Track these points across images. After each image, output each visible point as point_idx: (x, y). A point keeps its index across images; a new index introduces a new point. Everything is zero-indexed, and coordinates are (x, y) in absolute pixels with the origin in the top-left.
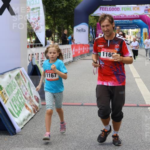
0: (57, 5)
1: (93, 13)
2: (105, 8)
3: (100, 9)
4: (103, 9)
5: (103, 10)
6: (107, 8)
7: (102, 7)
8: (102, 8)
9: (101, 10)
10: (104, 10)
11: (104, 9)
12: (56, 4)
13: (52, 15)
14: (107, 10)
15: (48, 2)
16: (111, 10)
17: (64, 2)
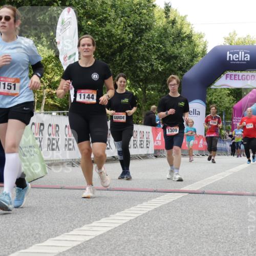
1: (214, 83)
2: (235, 75)
3: (227, 77)
4: (231, 77)
6: (239, 75)
7: (229, 73)
8: (229, 76)
9: (228, 79)
10: (233, 78)
11: (233, 76)
12: (141, 64)
13: (141, 84)
14: (239, 79)
15: (126, 61)
16: (245, 80)
17: (155, 61)
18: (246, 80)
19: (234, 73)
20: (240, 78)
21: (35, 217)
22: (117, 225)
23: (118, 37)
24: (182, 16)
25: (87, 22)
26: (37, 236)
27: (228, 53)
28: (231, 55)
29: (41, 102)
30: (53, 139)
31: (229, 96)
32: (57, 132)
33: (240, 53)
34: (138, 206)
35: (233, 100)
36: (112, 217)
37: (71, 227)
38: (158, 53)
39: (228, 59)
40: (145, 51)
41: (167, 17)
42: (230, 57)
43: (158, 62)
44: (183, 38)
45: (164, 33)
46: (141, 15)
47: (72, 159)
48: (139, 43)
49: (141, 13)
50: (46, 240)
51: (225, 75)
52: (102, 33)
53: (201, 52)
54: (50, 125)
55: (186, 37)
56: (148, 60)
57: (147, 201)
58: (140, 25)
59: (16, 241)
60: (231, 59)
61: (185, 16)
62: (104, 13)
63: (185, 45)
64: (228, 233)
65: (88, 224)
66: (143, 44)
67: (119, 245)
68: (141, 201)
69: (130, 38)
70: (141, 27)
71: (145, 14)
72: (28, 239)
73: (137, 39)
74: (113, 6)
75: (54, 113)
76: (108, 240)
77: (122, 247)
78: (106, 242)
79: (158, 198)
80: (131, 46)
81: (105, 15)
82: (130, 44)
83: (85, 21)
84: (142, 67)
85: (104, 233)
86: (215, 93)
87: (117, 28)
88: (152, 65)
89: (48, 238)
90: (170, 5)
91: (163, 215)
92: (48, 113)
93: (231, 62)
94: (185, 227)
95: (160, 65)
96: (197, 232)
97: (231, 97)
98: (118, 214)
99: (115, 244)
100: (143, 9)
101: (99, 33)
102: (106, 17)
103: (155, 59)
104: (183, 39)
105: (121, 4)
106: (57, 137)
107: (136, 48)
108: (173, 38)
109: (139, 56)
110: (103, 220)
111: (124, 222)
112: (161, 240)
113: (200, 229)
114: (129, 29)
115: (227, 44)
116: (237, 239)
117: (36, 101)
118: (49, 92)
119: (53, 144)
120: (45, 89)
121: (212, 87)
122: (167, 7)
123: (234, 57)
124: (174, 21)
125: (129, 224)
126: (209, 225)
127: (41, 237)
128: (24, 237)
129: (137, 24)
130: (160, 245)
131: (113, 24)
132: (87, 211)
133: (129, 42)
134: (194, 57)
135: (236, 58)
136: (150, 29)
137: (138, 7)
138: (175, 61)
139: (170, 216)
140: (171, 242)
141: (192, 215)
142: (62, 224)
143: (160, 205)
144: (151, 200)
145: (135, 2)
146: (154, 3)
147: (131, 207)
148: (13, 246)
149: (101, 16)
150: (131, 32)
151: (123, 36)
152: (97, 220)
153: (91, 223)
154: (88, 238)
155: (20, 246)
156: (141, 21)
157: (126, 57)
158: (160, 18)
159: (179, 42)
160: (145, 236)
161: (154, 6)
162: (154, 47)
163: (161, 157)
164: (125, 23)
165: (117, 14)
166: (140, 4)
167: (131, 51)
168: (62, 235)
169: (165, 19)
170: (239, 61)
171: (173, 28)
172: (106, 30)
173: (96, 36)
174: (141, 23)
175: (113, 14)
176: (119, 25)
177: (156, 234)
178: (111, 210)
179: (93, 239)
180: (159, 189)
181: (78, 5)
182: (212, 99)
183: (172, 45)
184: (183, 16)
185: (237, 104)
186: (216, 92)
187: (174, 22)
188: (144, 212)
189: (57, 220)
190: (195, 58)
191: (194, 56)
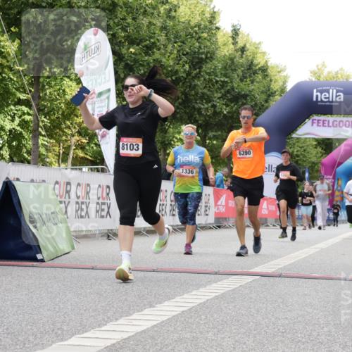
0: (202, 106)
1: (296, 131)
2: (324, 121)
3: (313, 123)
4: (318, 123)
5: (318, 126)
6: (329, 121)
7: (315, 117)
8: (316, 121)
9: (315, 125)
10: (321, 124)
11: (321, 122)
12: (200, 105)
14: (329, 126)
15: (180, 100)
16: (336, 126)
17: (218, 101)
18: (338, 128)
19: (322, 118)
20: (331, 124)
21: (57, 307)
22: (164, 318)
23: (170, 69)
24: (255, 43)
25: (129, 49)
26: (60, 332)
27: (315, 91)
28: (319, 94)
29: (68, 154)
30: (82, 203)
31: (316, 148)
32: (88, 193)
33: (331, 91)
34: (194, 293)
35: (321, 152)
36: (159, 307)
37: (104, 319)
38: (223, 91)
39: (315, 99)
40: (205, 87)
41: (235, 43)
42: (317, 96)
43: (222, 102)
44: (256, 70)
45: (230, 65)
46: (200, 40)
47: (108, 230)
48: (197, 76)
49: (200, 38)
50: (70, 338)
51: (311, 120)
52: (148, 64)
53: (279, 90)
54: (79, 185)
55: (260, 69)
56: (209, 100)
57: (205, 286)
58: (199, 53)
59: (31, 338)
60: (319, 99)
61: (260, 43)
62: (151, 37)
63: (258, 80)
64: (311, 330)
65: (127, 316)
66: (202, 79)
67: (167, 345)
68: (198, 286)
69: (185, 70)
70: (200, 56)
71: (205, 39)
72: (47, 336)
73: (195, 72)
74: (163, 28)
75: (85, 169)
76: (153, 338)
77: (170, 347)
78: (150, 341)
79: (219, 283)
80: (187, 80)
81: (152, 40)
82: (186, 79)
83: (126, 47)
84: (200, 109)
85: (148, 328)
86: (297, 144)
87: (169, 56)
88: (214, 106)
89: (73, 335)
90: (238, 27)
91: (226, 305)
92: (76, 169)
93: (319, 104)
94: (254, 321)
95: (224, 107)
96: (270, 327)
97: (319, 149)
98: (166, 303)
99: (161, 343)
100: (202, 33)
101: (145, 63)
102: (154, 43)
103: (219, 98)
104: (255, 72)
105: (174, 26)
106: (88, 201)
107: (193, 84)
108: (242, 71)
109: (197, 94)
110: (146, 311)
111: (174, 314)
112: (223, 338)
113: (274, 324)
114: (185, 58)
115: (314, 79)
116: (323, 337)
117: (61, 152)
118: (78, 141)
119: (82, 210)
120: (73, 136)
121: (294, 136)
122: (235, 30)
123: (322, 97)
124: (243, 48)
125: (181, 317)
126: (287, 318)
127: (64, 332)
128: (41, 333)
129: (195, 52)
130: (220, 345)
131: (163, 51)
132: (126, 300)
133: (184, 75)
134: (269, 96)
135: (325, 98)
136: (211, 58)
137: (197, 29)
138: (245, 101)
139: (235, 307)
140: (236, 341)
141: (265, 305)
142: (92, 316)
143: (222, 292)
144: (210, 284)
145: (192, 24)
146: (217, 25)
147: (183, 295)
148: (26, 346)
149: (148, 42)
150: (186, 62)
151: (177, 67)
152: (138, 311)
153: (131, 315)
154: (125, 336)
155: (36, 345)
156: (200, 47)
157: (180, 95)
158: (225, 45)
159: (250, 76)
160: (201, 333)
161: (218, 28)
162: (217, 82)
163: (225, 227)
164: (178, 51)
165: (169, 39)
166: (199, 26)
167: (186, 87)
168: (92, 331)
169: (232, 46)
170: (329, 101)
171: (242, 57)
172: (154, 60)
173: (141, 68)
174: (201, 51)
175: (163, 38)
176: (171, 53)
177: (216, 330)
178: (158, 298)
179: (133, 336)
180: (221, 270)
181: (118, 26)
182: (293, 152)
183: (242, 80)
184: (257, 42)
185: (326, 158)
186: (298, 142)
187: (243, 50)
188: (201, 301)
189: (85, 310)
190: (271, 98)
191: (270, 94)
